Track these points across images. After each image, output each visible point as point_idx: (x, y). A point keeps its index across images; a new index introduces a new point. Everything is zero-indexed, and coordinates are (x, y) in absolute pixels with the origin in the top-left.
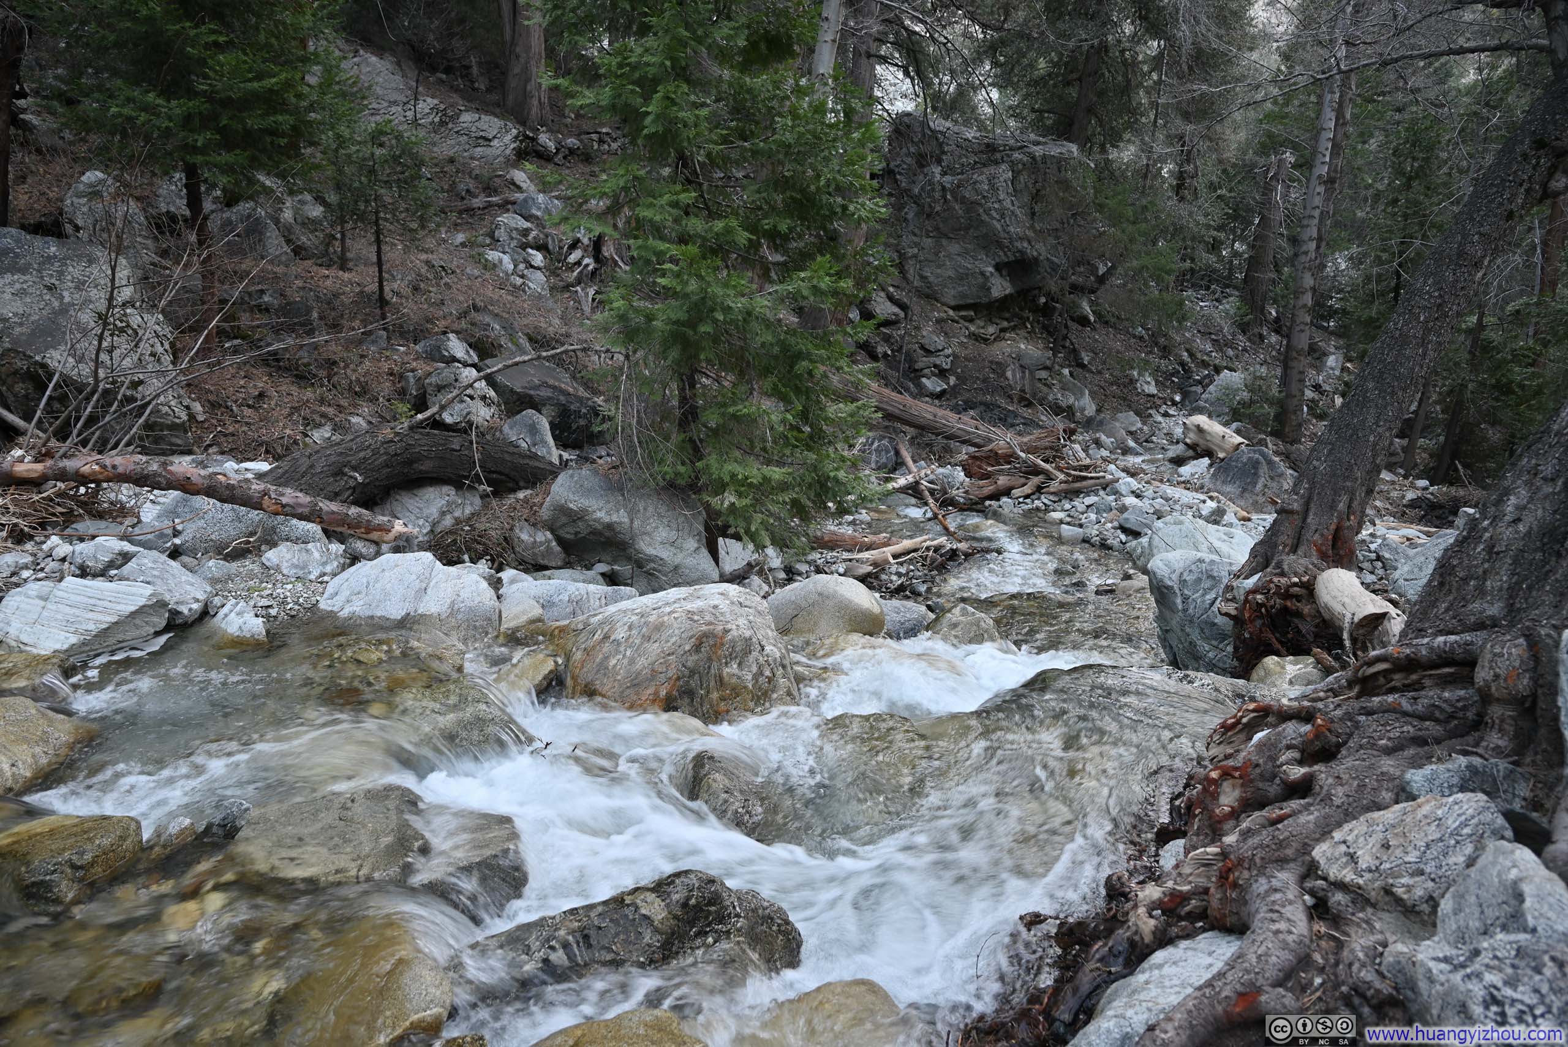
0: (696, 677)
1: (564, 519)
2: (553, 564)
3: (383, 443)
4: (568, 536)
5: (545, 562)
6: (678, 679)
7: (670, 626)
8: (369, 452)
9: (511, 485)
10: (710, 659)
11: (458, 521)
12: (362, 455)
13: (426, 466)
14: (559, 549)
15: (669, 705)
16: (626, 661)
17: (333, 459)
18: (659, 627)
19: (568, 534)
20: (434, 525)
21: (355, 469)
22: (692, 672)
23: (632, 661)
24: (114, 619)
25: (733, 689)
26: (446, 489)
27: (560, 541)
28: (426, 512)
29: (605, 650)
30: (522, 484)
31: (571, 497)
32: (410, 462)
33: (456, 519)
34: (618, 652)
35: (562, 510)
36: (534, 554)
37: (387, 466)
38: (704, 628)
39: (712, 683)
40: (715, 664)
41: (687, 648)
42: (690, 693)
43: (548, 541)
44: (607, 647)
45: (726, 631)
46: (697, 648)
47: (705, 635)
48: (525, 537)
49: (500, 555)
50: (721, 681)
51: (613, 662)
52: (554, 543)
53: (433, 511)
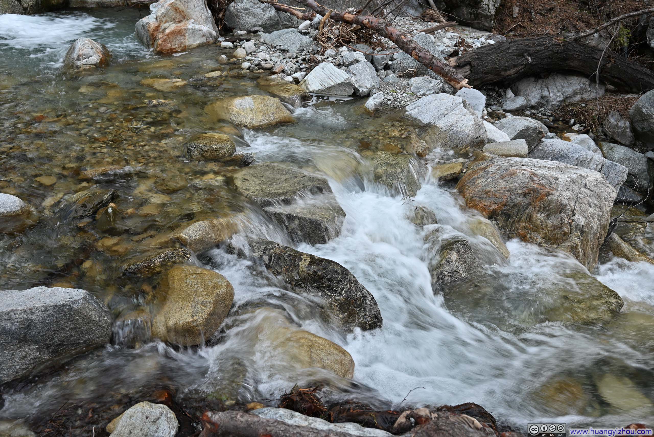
0: (516, 209)
1: (638, 118)
2: (623, 142)
3: (553, 45)
4: (639, 129)
5: (618, 139)
6: (505, 205)
7: (518, 177)
8: (542, 48)
9: (627, 89)
10: (529, 204)
11: (582, 100)
12: (537, 48)
13: (574, 64)
14: (630, 134)
15: (492, 216)
16: (485, 184)
17: (521, 47)
18: (512, 175)
19: (638, 127)
20: (567, 98)
21: (530, 55)
22: (515, 205)
23: (488, 185)
24: (333, 84)
25: (536, 227)
26: (584, 80)
27: (633, 130)
28: (565, 89)
29: (480, 173)
30: (634, 90)
31: (647, 105)
32: (565, 59)
33: (582, 98)
34: (484, 177)
35: (638, 111)
36: (614, 132)
37: (549, 58)
38: (536, 186)
39: (524, 217)
40: (531, 208)
41: (520, 192)
42: (508, 216)
43: (625, 128)
44: (482, 173)
45: (549, 194)
46: (525, 195)
47: (534, 190)
48: (612, 120)
49: (590, 125)
50: (530, 219)
51: (479, 181)
52: (628, 130)
53: (570, 91)
